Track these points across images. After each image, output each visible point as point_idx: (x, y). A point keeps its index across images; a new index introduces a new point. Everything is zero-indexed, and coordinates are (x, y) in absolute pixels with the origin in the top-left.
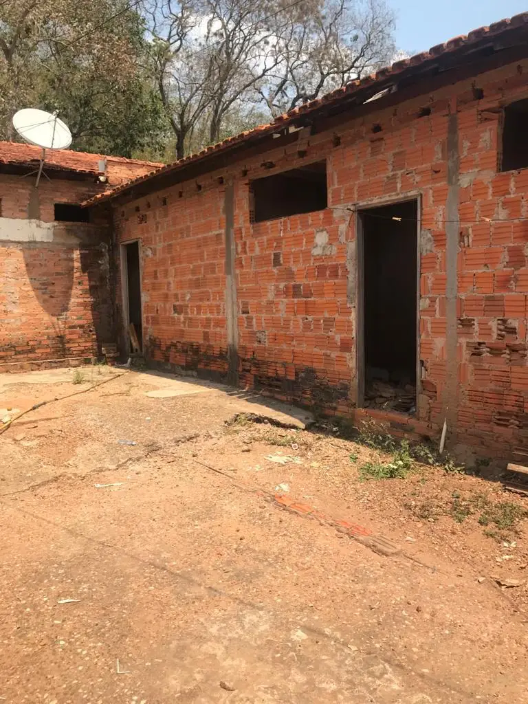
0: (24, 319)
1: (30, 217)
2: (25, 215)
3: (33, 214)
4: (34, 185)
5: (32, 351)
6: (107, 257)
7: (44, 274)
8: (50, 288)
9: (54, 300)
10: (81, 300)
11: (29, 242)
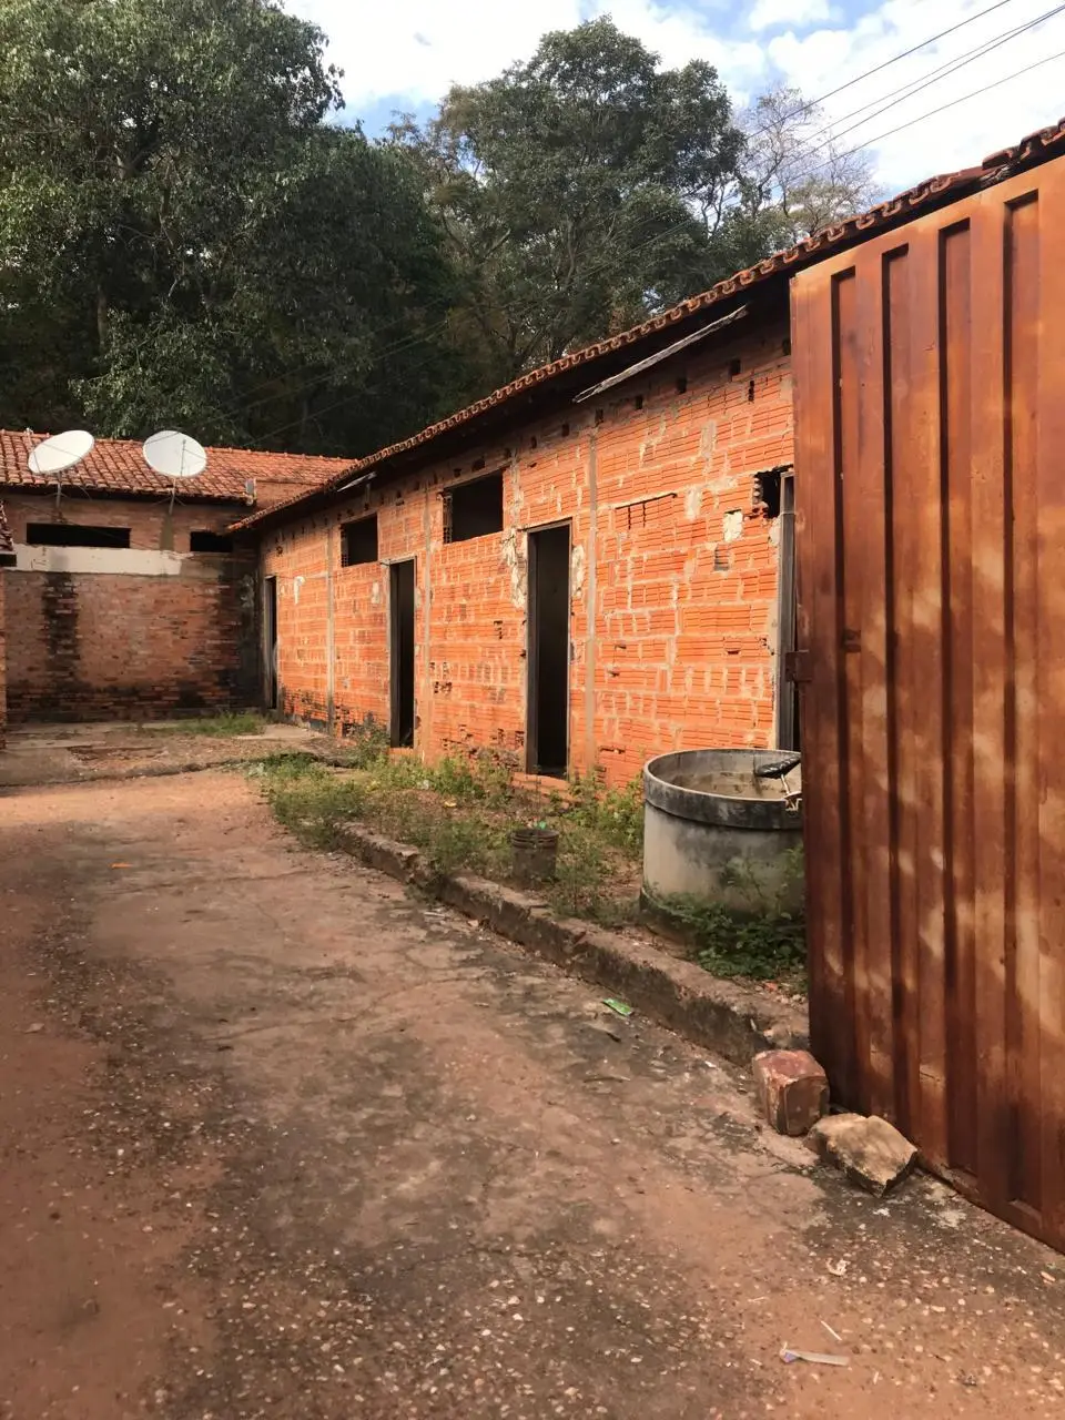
0: (150, 661)
1: (162, 548)
2: (157, 545)
3: (165, 544)
4: (167, 511)
5: (159, 697)
6: (252, 594)
7: (174, 612)
8: (182, 628)
9: (185, 642)
10: (218, 642)
11: (160, 576)
